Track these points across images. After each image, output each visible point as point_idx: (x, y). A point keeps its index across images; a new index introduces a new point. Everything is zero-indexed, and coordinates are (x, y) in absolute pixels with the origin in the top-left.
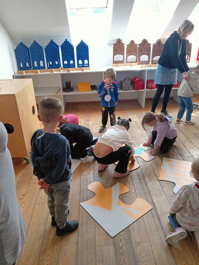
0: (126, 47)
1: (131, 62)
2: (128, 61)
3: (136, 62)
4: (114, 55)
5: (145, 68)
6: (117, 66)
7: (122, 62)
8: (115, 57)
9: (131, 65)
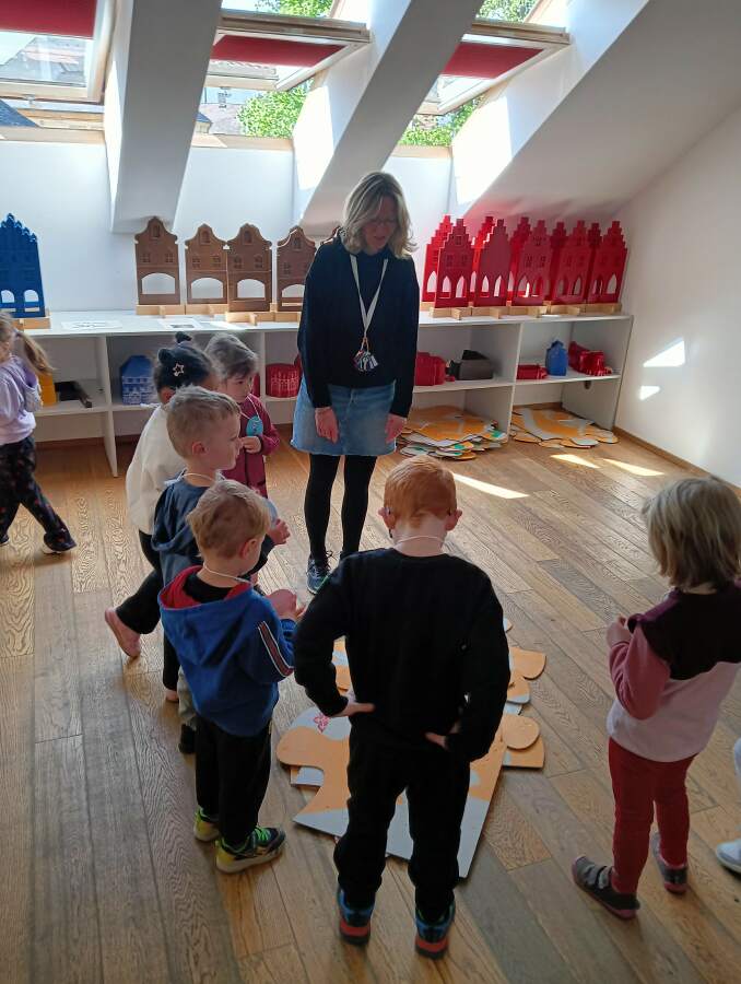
0: (182, 249)
1: (207, 301)
2: (194, 297)
3: (224, 301)
4: (142, 273)
5: (256, 325)
6: (156, 313)
7: (172, 300)
8: (144, 280)
9: (206, 313)
